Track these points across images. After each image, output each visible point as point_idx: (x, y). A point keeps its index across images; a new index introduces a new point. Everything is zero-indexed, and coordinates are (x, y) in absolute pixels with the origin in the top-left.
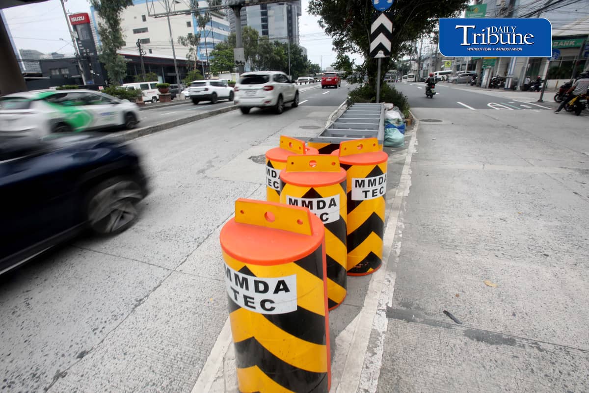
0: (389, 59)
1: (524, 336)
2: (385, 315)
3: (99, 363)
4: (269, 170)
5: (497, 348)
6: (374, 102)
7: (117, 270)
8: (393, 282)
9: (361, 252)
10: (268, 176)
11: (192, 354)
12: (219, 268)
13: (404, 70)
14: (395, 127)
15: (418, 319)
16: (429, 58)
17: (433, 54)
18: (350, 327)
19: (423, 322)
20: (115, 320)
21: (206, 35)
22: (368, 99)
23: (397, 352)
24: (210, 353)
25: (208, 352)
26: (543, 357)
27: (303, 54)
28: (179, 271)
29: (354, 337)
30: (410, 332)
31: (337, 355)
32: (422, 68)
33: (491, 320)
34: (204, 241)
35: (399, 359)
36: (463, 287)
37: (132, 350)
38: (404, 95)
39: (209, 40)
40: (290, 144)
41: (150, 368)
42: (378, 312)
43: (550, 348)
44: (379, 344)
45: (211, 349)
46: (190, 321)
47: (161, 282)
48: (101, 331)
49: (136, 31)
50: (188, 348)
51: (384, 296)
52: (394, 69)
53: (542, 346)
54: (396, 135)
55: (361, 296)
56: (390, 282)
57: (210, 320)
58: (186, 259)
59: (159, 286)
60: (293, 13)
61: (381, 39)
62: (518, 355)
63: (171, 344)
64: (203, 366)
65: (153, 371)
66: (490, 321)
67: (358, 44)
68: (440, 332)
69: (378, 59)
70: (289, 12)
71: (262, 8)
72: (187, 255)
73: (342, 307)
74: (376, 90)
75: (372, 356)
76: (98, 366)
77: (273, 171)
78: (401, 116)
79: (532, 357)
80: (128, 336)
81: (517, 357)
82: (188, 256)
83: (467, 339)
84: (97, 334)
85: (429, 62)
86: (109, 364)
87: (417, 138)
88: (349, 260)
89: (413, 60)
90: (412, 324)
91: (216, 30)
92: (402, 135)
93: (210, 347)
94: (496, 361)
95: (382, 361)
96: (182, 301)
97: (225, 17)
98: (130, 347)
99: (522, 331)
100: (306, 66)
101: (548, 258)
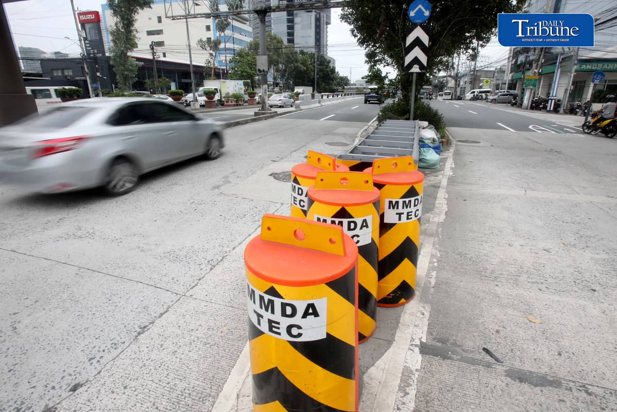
0: (424, 74)
1: (571, 378)
2: (419, 351)
3: (95, 398)
4: (295, 186)
5: (542, 391)
6: (408, 119)
7: (119, 292)
8: (427, 314)
9: (393, 281)
10: (293, 193)
11: (202, 390)
12: (234, 295)
13: (441, 87)
14: (430, 147)
15: (454, 356)
16: (467, 75)
17: (471, 71)
18: (380, 363)
19: (460, 360)
20: (115, 349)
21: (227, 40)
22: (401, 116)
23: (432, 392)
24: (222, 389)
25: (220, 388)
26: (591, 402)
27: (331, 65)
28: (189, 295)
29: (384, 375)
30: (446, 371)
31: (365, 394)
32: (459, 86)
33: (535, 360)
34: (217, 264)
35: (434, 400)
36: (503, 322)
37: (133, 384)
38: (440, 113)
39: (229, 45)
40: (319, 159)
41: (154, 404)
42: (411, 347)
43: (599, 391)
44: (412, 383)
45: (224, 384)
46: (200, 353)
47: (169, 307)
48: (98, 361)
49: (150, 33)
50: (198, 383)
51: (417, 330)
52: (429, 85)
53: (591, 389)
54: (431, 156)
55: (392, 330)
56: (423, 314)
57: (223, 352)
58: (198, 283)
59: (166, 312)
60: (322, 22)
61: (417, 52)
62: (565, 399)
63: (178, 377)
64: (214, 403)
65: (157, 408)
66: (533, 361)
67: (391, 57)
68: (479, 372)
69: (413, 73)
70: (318, 20)
71: (289, 15)
72: (198, 278)
73: (371, 340)
74: (410, 107)
75: (404, 396)
76: (94, 401)
77: (299, 188)
78: (437, 135)
79: (580, 401)
80: (129, 367)
81: (563, 401)
82: (200, 279)
83: (509, 379)
84: (93, 365)
85: (466, 79)
86: (106, 399)
87: (453, 159)
88: (379, 289)
89: (450, 76)
90: (449, 361)
91: (237, 36)
92: (438, 155)
93: (223, 382)
94: (541, 405)
95: (415, 402)
96: (192, 330)
97: (248, 23)
98: (130, 380)
99: (569, 372)
100: (334, 78)
101: (596, 293)
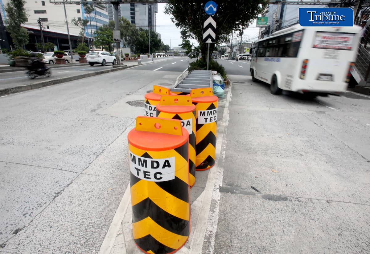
1: (292, 196)
2: (219, 191)
3: (31, 235)
4: (147, 106)
5: (279, 203)
6: (205, 69)
7: (37, 175)
8: (222, 173)
9: (203, 156)
10: (146, 110)
11: (100, 223)
12: (112, 170)
13: (223, 52)
14: (219, 85)
15: (237, 192)
16: (237, 45)
17: (239, 43)
18: (199, 199)
19: (240, 193)
20: (40, 207)
23: (227, 210)
24: (112, 221)
25: (111, 221)
26: (300, 205)
27: (159, 37)
28: (84, 173)
29: (202, 204)
30: (233, 199)
31: (193, 214)
32: (233, 51)
33: (276, 189)
34: (100, 154)
35: (228, 213)
36: (260, 173)
37: (56, 225)
40: (160, 90)
41: (71, 234)
42: (215, 189)
43: (304, 200)
44: (216, 206)
45: (113, 218)
46: (96, 203)
47: (73, 180)
48: (30, 215)
49: (36, 12)
50: (97, 219)
51: (217, 181)
52: (216, 51)
53: (300, 199)
54: (219, 90)
55: (204, 182)
56: (220, 173)
57: (110, 202)
58: (89, 166)
59: (71, 183)
62: (289, 205)
63: (85, 218)
64: (108, 229)
65: (73, 235)
66: (275, 190)
68: (249, 198)
69: (207, 43)
70: (150, 10)
71: (131, 5)
72: (89, 163)
73: (193, 188)
75: (213, 213)
76: (31, 237)
77: (149, 106)
78: (222, 79)
79: (296, 205)
80: (52, 216)
81: (288, 206)
82: (90, 164)
83: (264, 199)
84: (27, 217)
85: (237, 48)
86: (39, 235)
87: (231, 92)
88: (196, 160)
89: (228, 46)
90: (234, 195)
92: (223, 90)
93: (112, 217)
94: (278, 209)
95: (219, 215)
96: (89, 192)
98: (54, 223)
99: (291, 193)
100: (160, 45)
101: (303, 156)
